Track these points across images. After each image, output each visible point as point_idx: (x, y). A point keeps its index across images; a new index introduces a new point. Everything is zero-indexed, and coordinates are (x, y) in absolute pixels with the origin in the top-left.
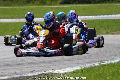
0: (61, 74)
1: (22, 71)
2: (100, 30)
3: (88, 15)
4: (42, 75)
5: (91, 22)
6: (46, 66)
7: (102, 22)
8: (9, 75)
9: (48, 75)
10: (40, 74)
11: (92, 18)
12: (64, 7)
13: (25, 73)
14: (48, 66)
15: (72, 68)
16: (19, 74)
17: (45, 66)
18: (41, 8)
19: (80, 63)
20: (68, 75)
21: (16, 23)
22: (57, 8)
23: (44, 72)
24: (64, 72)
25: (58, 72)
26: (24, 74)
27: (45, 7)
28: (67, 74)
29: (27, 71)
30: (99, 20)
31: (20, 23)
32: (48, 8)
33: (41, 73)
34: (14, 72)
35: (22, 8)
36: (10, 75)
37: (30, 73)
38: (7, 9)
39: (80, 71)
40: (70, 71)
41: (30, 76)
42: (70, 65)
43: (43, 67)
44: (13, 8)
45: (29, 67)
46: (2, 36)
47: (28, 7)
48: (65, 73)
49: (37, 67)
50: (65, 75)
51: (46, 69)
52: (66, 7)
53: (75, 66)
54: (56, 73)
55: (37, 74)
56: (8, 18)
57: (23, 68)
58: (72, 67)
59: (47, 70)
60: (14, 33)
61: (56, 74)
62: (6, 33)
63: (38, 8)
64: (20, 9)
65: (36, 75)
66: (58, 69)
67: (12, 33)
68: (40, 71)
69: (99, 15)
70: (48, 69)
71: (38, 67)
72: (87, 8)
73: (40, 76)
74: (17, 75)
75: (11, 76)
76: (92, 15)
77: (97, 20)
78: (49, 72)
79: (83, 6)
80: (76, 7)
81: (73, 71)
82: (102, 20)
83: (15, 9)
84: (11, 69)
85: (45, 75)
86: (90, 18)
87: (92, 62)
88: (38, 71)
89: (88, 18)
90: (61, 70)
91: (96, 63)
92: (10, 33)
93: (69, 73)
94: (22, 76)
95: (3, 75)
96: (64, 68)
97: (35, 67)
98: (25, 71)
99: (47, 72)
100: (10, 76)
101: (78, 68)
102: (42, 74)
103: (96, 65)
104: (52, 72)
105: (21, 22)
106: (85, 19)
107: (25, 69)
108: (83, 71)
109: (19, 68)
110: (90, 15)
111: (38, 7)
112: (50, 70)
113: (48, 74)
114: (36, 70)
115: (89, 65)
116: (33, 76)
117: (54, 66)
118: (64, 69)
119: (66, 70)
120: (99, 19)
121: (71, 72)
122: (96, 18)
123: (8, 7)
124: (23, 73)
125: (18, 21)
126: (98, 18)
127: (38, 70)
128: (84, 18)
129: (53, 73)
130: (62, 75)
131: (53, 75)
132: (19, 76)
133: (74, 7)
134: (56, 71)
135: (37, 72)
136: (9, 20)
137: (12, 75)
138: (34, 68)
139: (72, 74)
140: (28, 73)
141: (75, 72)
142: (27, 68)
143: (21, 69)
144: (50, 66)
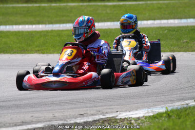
0: (131, 120)
1: (65, 114)
2: (189, 45)
3: (167, 19)
4: (99, 122)
5: (174, 30)
6: (105, 106)
7: (192, 30)
8: (44, 122)
9: (109, 122)
10: (95, 119)
11: (175, 23)
12: (125, 5)
13: (71, 118)
14: (109, 106)
15: (149, 110)
16: (61, 120)
17: (102, 106)
18: (87, 6)
19: (162, 101)
20: (143, 122)
21: (47, 32)
22: (114, 6)
23: (102, 117)
24: (137, 116)
25: (126, 117)
26: (69, 120)
27: (94, 5)
28: (142, 120)
29: (74, 113)
30: (188, 27)
31: (52, 31)
32: (98, 6)
33: (97, 117)
34: (51, 115)
35: (54, 6)
36: (46, 121)
37: (79, 118)
38: (29, 7)
39: (165, 115)
40: (147, 115)
41: (79, 123)
42: (146, 104)
43: (99, 108)
44: (39, 7)
45: (75, 108)
46: (23, 55)
47: (65, 4)
48: (139, 118)
49: (89, 107)
50: (139, 122)
51: (105, 111)
52: (130, 5)
53: (155, 106)
54: (123, 118)
55: (90, 119)
56: (32, 23)
57: (65, 109)
58: (148, 108)
59: (107, 113)
60: (43, 48)
61: (122, 120)
62: (30, 48)
63: (82, 6)
64: (51, 8)
65: (90, 122)
66: (126, 111)
67: (39, 49)
68: (96, 115)
69: (186, 18)
70: (109, 111)
71: (92, 107)
72: (164, 6)
73: (97, 122)
74: (58, 122)
75: (48, 123)
76: (174, 18)
77: (183, 27)
78: (111, 116)
79: (159, 3)
80: (146, 4)
81: (152, 114)
82: (191, 27)
83: (44, 8)
84: (45, 111)
85: (104, 121)
86: (171, 23)
87: (182, 99)
88: (93, 115)
89: (168, 23)
90: (131, 113)
91: (189, 101)
92: (36, 49)
93: (146, 118)
94: (65, 122)
95: (34, 120)
96: (136, 110)
97: (87, 107)
98: (70, 115)
99: (108, 116)
100: (46, 123)
101: (161, 109)
102: (99, 120)
103: (190, 104)
104: (117, 116)
105: (55, 31)
106: (163, 26)
107: (69, 110)
108: (169, 114)
109: (59, 109)
110: (171, 19)
111: (81, 4)
112: (112, 112)
113: (109, 120)
114: (88, 112)
115: (178, 105)
116: (85, 122)
117: (119, 106)
118: (136, 112)
119: (140, 113)
120: (186, 25)
121: (150, 117)
122: (181, 23)
123: (30, 5)
124: (67, 118)
125: (50, 29)
126: (184, 23)
127: (92, 112)
128: (161, 23)
129: (117, 118)
130: (133, 122)
131: (118, 121)
132: (61, 122)
133: (142, 4)
134: (123, 115)
135: (90, 116)
136: (34, 26)
137: (49, 121)
138: (84, 109)
139: (151, 120)
140: (75, 118)
141: (155, 117)
142: (72, 108)
143: (63, 110)
144: (111, 105)
